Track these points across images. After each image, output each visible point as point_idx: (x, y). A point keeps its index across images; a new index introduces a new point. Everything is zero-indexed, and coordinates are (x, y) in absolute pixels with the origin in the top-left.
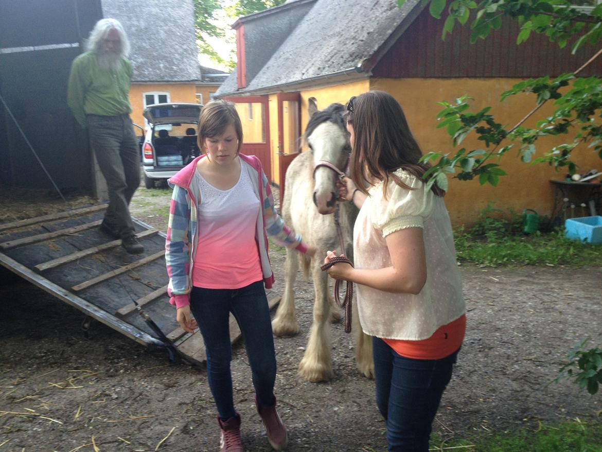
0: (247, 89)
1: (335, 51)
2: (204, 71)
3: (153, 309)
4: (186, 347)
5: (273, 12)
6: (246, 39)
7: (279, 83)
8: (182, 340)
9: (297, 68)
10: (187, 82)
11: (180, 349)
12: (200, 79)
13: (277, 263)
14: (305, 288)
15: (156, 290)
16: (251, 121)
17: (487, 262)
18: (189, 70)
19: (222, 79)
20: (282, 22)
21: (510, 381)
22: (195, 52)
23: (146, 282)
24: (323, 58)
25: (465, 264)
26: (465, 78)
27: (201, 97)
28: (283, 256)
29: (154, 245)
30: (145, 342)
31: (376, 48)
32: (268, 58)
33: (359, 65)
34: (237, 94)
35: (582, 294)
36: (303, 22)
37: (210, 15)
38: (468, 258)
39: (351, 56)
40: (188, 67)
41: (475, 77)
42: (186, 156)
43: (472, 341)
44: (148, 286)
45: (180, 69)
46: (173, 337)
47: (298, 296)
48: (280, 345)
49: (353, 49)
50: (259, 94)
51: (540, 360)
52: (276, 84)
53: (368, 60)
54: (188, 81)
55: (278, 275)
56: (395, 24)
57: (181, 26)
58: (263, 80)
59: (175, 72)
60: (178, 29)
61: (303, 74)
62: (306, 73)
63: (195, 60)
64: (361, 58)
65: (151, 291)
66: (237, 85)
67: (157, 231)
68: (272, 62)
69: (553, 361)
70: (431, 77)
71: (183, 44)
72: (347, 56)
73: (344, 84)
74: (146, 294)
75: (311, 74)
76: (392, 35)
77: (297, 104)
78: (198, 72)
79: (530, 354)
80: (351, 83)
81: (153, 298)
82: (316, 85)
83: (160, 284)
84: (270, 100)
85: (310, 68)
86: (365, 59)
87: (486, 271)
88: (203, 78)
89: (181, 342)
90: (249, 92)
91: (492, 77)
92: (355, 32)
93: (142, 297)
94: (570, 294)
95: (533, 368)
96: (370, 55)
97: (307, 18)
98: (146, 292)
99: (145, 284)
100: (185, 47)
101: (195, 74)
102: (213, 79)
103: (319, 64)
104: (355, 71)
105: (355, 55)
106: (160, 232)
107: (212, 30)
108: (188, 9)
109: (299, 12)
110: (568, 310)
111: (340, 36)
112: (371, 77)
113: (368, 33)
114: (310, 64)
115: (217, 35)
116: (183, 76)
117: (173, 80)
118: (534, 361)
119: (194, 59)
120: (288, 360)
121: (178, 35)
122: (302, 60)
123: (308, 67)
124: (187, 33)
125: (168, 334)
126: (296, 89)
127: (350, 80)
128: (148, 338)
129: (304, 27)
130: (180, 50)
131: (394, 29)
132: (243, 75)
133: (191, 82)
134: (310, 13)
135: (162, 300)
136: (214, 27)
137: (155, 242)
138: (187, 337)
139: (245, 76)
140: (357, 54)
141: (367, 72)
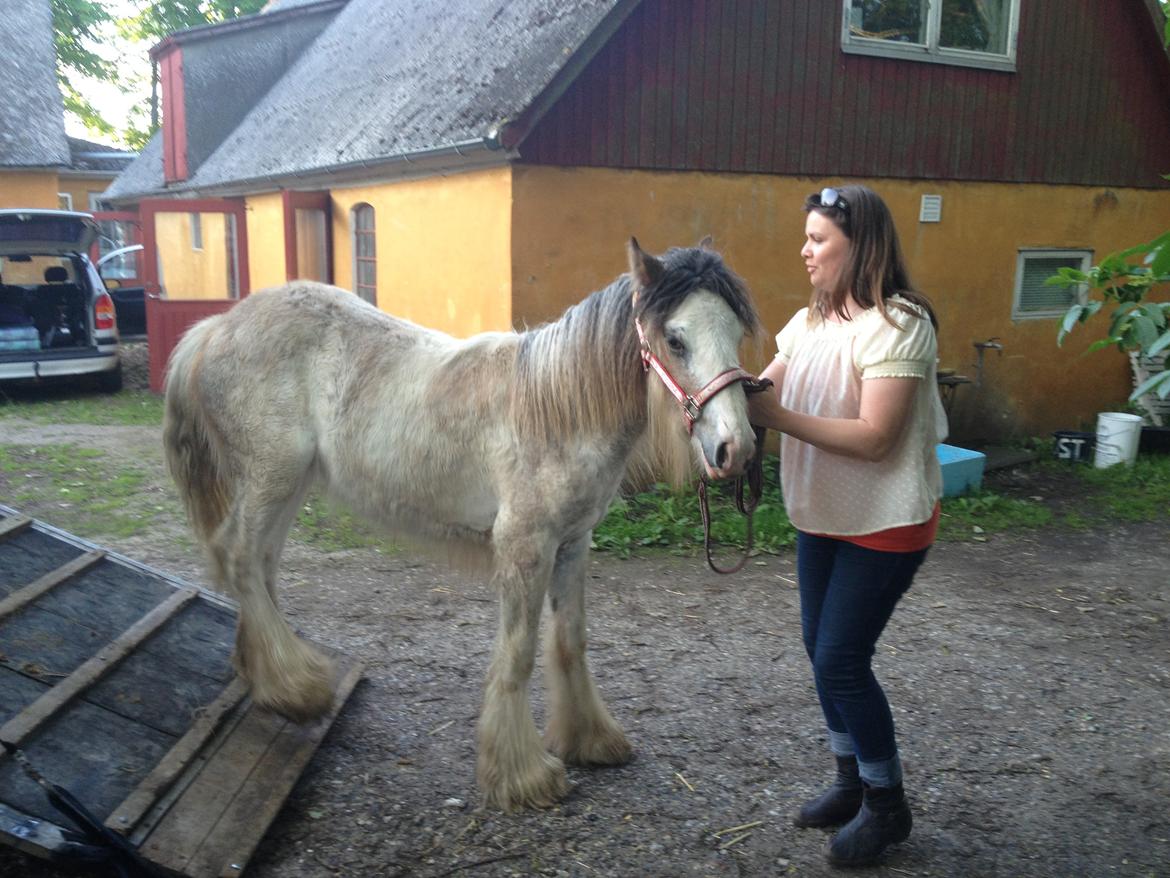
0: (191, 183)
1: (417, 106)
2: (78, 147)
3: (51, 744)
4: (163, 844)
5: (246, 25)
6: (186, 78)
7: (276, 171)
8: (147, 826)
9: (319, 140)
10: (37, 169)
11: (149, 853)
12: (69, 162)
13: (319, 573)
14: (404, 633)
15: (52, 686)
16: (196, 252)
17: (759, 544)
18: (43, 143)
19: (119, 164)
20: (267, 47)
21: (939, 830)
22: (55, 104)
23: (21, 667)
24: (388, 121)
25: (718, 551)
26: (695, 173)
27: (70, 201)
28: (327, 556)
29: (26, 558)
30: (46, 850)
31: (528, 99)
32: (238, 118)
33: (492, 135)
34: (164, 193)
35: (961, 604)
36: (312, 50)
37: (85, 31)
38: (721, 538)
39: (464, 116)
40: (40, 135)
41: (715, 171)
42: (50, 329)
43: (819, 736)
44: (28, 675)
45: (21, 140)
46: (124, 822)
47: (396, 656)
48: (397, 798)
49: (465, 101)
50: (220, 194)
51: (971, 769)
52: (268, 173)
53: (511, 125)
54: (42, 166)
55: (330, 605)
56: (566, 51)
57: (21, 48)
58: (227, 164)
59: (10, 145)
60: (14, 55)
61: (341, 153)
62: (347, 151)
63: (57, 123)
64: (493, 119)
65: (43, 692)
66: (162, 175)
67: (29, 518)
68: (246, 128)
69: (995, 769)
70: (632, 168)
71: (27, 87)
72: (453, 115)
73: (445, 176)
74: (26, 703)
75: (361, 152)
76: (560, 75)
77: (322, 217)
78: (65, 149)
79: (943, 754)
80: (463, 173)
81: (49, 711)
82: (370, 177)
83: (57, 666)
84: (248, 207)
85: (356, 139)
86: (505, 120)
87: (763, 563)
88: (74, 159)
89: (146, 831)
90: (195, 189)
91: (745, 173)
92: (459, 69)
93: (19, 712)
94: (940, 604)
95: (967, 791)
96: (517, 114)
97: (320, 42)
98: (26, 694)
99: (19, 673)
100: (32, 93)
101: (57, 153)
102: (95, 164)
103: (377, 133)
104: (485, 146)
105: (476, 113)
106: (36, 521)
107: (88, 63)
108: (37, 14)
109: (304, 29)
110: (957, 642)
111: (418, 76)
112: (514, 162)
113: (496, 71)
114: (353, 133)
115: (101, 74)
116: (27, 155)
117: (6, 162)
118: (961, 772)
119: (54, 119)
120: (431, 842)
121: (14, 66)
122: (330, 126)
123: (349, 137)
124: (37, 64)
125: (107, 816)
126: (319, 184)
127: (461, 166)
128: (51, 836)
129: (315, 61)
130: (21, 100)
131: (564, 61)
132: (179, 154)
133: (48, 170)
134: (327, 33)
135: (73, 712)
136: (95, 58)
137: (25, 551)
138: (160, 813)
139: (185, 156)
140: (479, 111)
141: (510, 149)
